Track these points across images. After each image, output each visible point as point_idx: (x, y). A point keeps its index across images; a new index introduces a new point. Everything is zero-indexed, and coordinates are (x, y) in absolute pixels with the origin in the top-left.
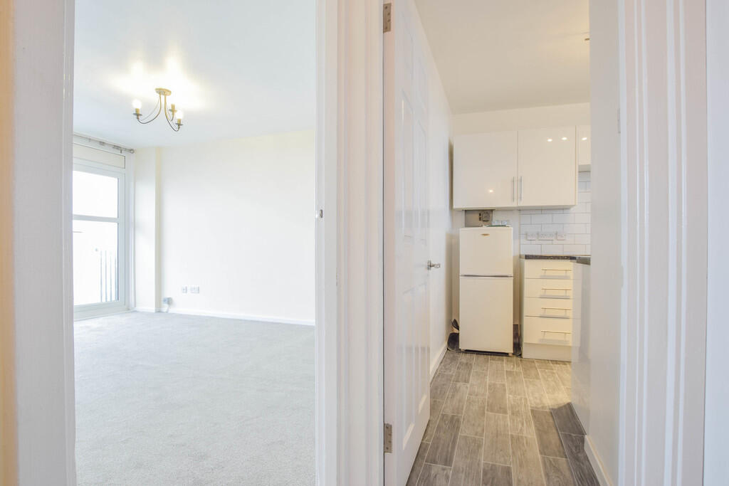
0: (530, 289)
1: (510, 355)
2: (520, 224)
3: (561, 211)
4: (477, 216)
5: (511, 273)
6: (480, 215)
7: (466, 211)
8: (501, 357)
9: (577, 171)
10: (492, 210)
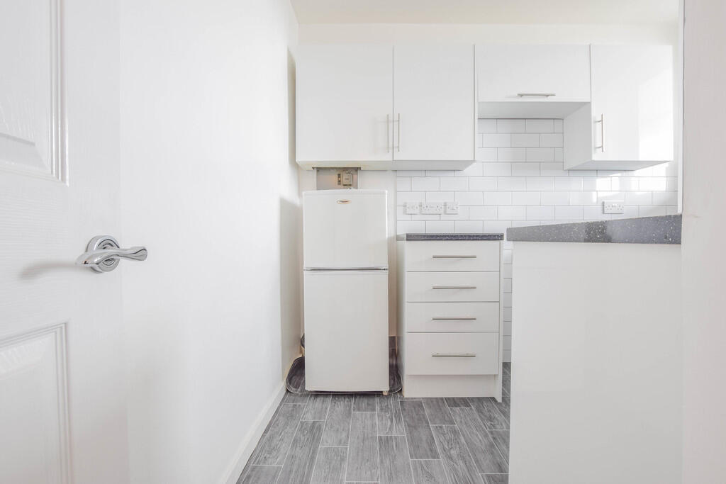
0: (412, 287)
1: (385, 394)
2: (396, 192)
3: (452, 174)
4: (334, 178)
5: (386, 265)
6: (339, 175)
7: (319, 169)
8: (371, 401)
9: (476, 118)
10: (357, 169)
